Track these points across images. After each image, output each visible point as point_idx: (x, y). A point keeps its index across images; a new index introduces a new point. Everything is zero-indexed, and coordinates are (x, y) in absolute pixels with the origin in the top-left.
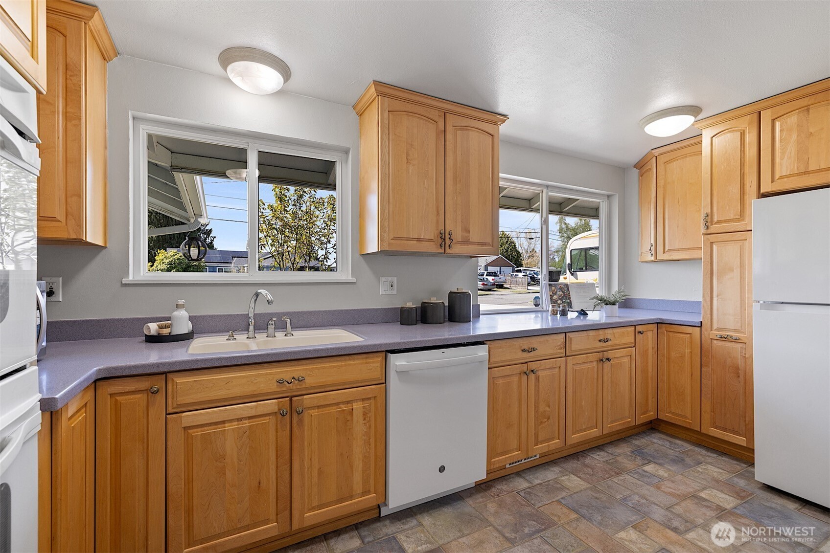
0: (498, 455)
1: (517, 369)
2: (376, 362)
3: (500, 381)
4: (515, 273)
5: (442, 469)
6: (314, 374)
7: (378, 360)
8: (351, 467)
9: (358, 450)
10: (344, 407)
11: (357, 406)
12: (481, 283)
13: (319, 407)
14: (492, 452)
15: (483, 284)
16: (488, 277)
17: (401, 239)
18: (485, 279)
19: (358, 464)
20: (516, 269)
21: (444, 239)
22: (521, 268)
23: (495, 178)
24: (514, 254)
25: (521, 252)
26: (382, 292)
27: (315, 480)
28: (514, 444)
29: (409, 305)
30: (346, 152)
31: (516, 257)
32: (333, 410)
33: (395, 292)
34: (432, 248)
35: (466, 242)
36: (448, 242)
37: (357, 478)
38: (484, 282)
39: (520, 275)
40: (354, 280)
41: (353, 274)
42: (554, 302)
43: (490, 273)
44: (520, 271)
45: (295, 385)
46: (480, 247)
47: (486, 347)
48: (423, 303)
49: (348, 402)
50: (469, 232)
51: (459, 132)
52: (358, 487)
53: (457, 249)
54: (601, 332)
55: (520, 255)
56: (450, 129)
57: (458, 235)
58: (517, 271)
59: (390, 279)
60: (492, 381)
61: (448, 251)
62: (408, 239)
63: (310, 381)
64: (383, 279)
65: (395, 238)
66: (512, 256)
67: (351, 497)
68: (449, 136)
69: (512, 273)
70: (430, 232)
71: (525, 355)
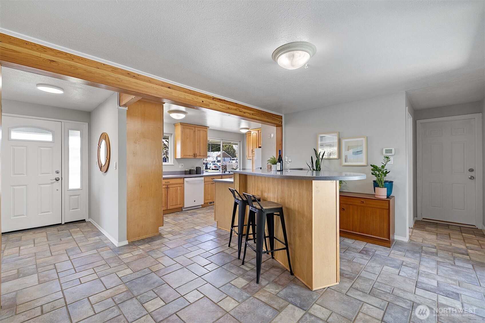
0: (206, 200)
1: (210, 183)
2: (182, 180)
3: (207, 185)
4: (231, 161)
5: (195, 201)
6: (172, 181)
7: (183, 179)
8: (178, 199)
9: (179, 196)
10: (176, 188)
11: (179, 188)
12: (214, 166)
13: (172, 187)
14: (205, 200)
15: (215, 167)
16: (217, 163)
17: (185, 155)
18: (216, 164)
19: (179, 199)
20: (232, 159)
21: (195, 155)
22: (235, 158)
23: (207, 138)
24: (232, 150)
25: (235, 149)
26: (180, 167)
27: (171, 201)
28: (210, 199)
29: (187, 170)
30: (172, 134)
31: (233, 152)
32: (174, 188)
33: (183, 167)
34: (192, 157)
35: (200, 156)
36: (196, 156)
37: (179, 201)
38: (215, 166)
39: (234, 162)
40: (174, 164)
41: (173, 163)
42: (223, 170)
43: (218, 161)
44: (234, 160)
45: (168, 183)
46: (203, 157)
47: (204, 177)
48: (190, 170)
49: (177, 187)
50: (200, 153)
51: (198, 131)
52: (179, 203)
53: (198, 157)
54: (230, 175)
55: (235, 151)
56: (196, 131)
57: (198, 154)
58: (232, 160)
59: (181, 164)
60: (205, 185)
61: (196, 158)
62: (187, 155)
63: (171, 183)
64: (180, 164)
65: (184, 155)
66: (231, 152)
67: (178, 205)
68: (196, 133)
69: (230, 161)
70: (192, 154)
71: (212, 180)
